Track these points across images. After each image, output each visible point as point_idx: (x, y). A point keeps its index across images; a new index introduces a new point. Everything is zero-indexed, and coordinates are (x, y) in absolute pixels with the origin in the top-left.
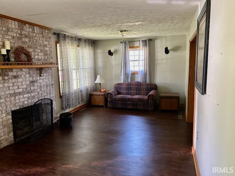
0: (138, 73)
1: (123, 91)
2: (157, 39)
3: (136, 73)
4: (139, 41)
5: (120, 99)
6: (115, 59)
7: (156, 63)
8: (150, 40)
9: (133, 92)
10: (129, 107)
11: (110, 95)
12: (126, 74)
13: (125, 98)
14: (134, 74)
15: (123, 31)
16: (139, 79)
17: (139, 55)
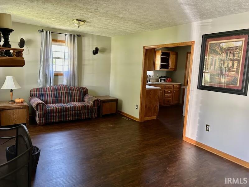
0: (62, 75)
1: (49, 99)
2: (84, 36)
3: (59, 74)
4: (65, 34)
5: (56, 110)
6: (28, 53)
7: (83, 63)
8: (79, 36)
9: (64, 99)
10: (69, 118)
11: (41, 106)
12: (46, 75)
13: (66, 108)
14: (57, 75)
15: (81, 21)
16: (64, 81)
17: (65, 52)
